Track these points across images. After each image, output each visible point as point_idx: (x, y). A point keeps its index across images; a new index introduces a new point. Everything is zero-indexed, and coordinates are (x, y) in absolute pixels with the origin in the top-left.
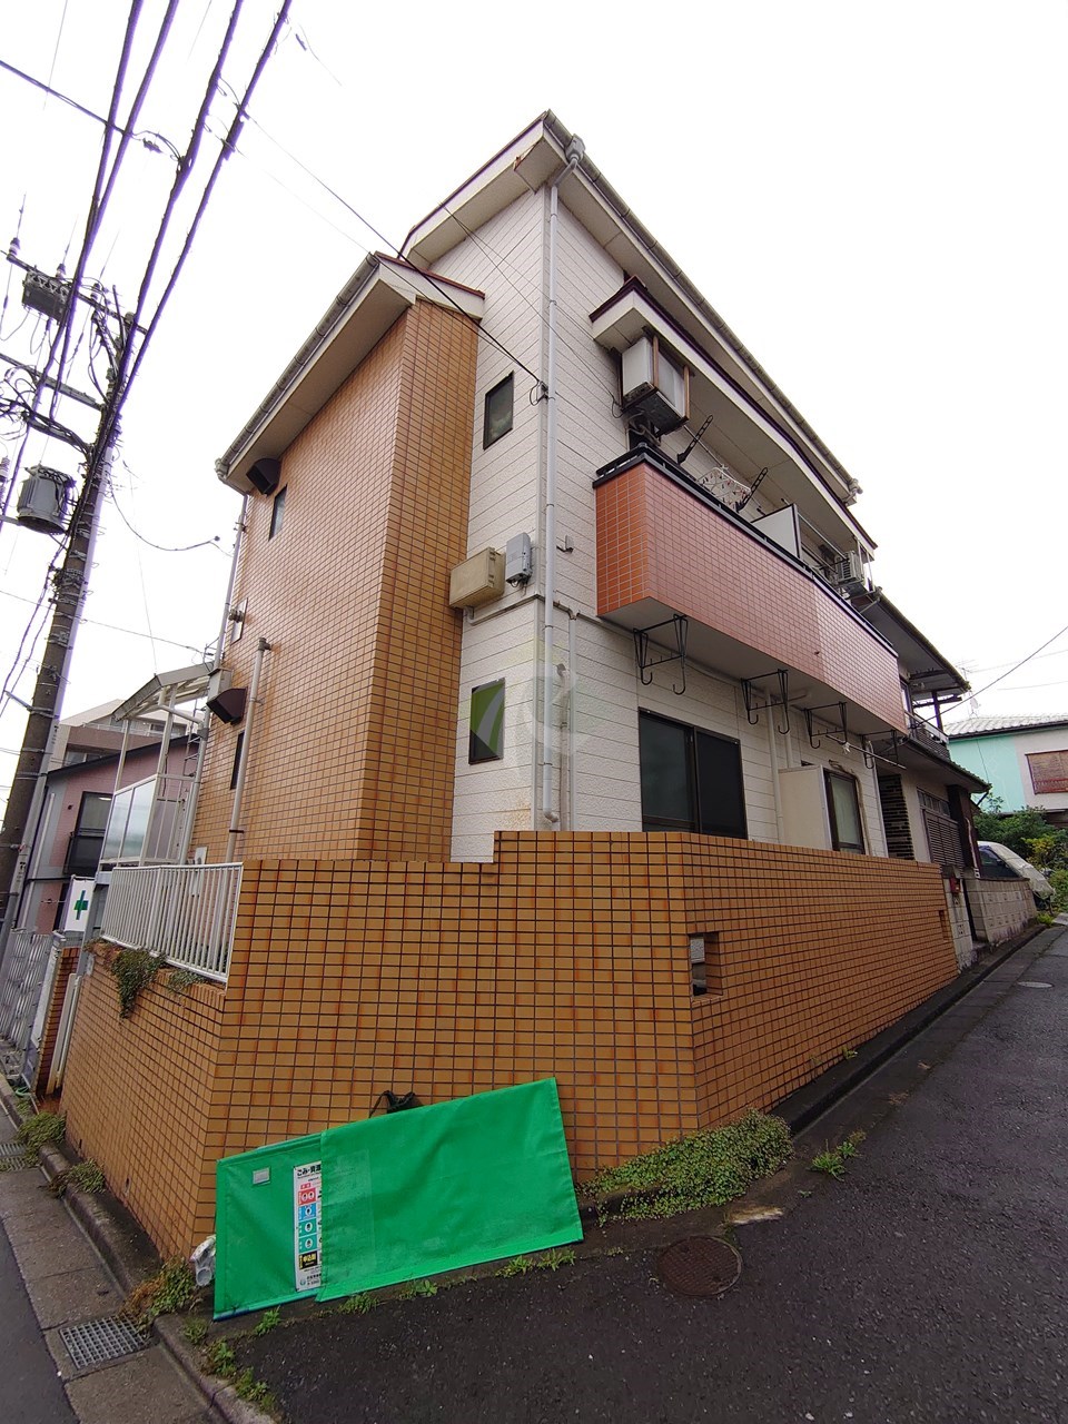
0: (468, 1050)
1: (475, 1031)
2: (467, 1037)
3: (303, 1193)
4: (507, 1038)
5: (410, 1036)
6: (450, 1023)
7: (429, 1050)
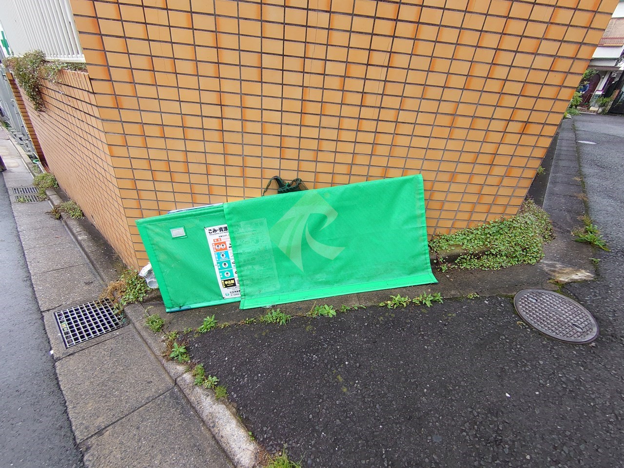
0: (350, 148)
1: (358, 131)
2: (350, 136)
3: (215, 244)
4: (387, 139)
5: (295, 131)
6: (334, 122)
7: (314, 145)
